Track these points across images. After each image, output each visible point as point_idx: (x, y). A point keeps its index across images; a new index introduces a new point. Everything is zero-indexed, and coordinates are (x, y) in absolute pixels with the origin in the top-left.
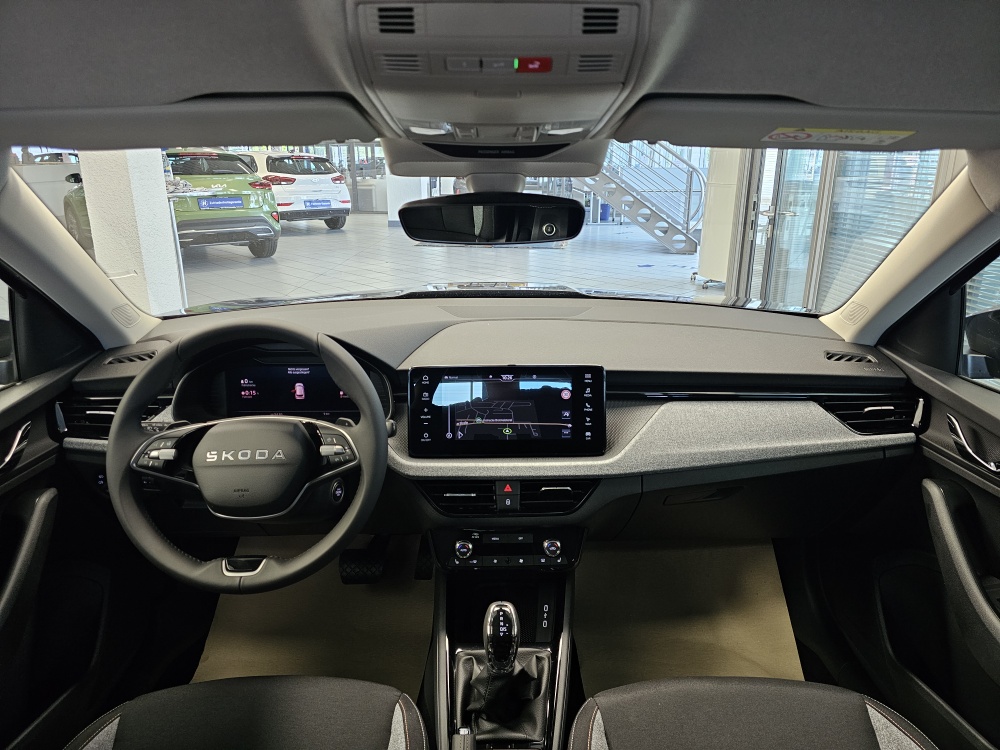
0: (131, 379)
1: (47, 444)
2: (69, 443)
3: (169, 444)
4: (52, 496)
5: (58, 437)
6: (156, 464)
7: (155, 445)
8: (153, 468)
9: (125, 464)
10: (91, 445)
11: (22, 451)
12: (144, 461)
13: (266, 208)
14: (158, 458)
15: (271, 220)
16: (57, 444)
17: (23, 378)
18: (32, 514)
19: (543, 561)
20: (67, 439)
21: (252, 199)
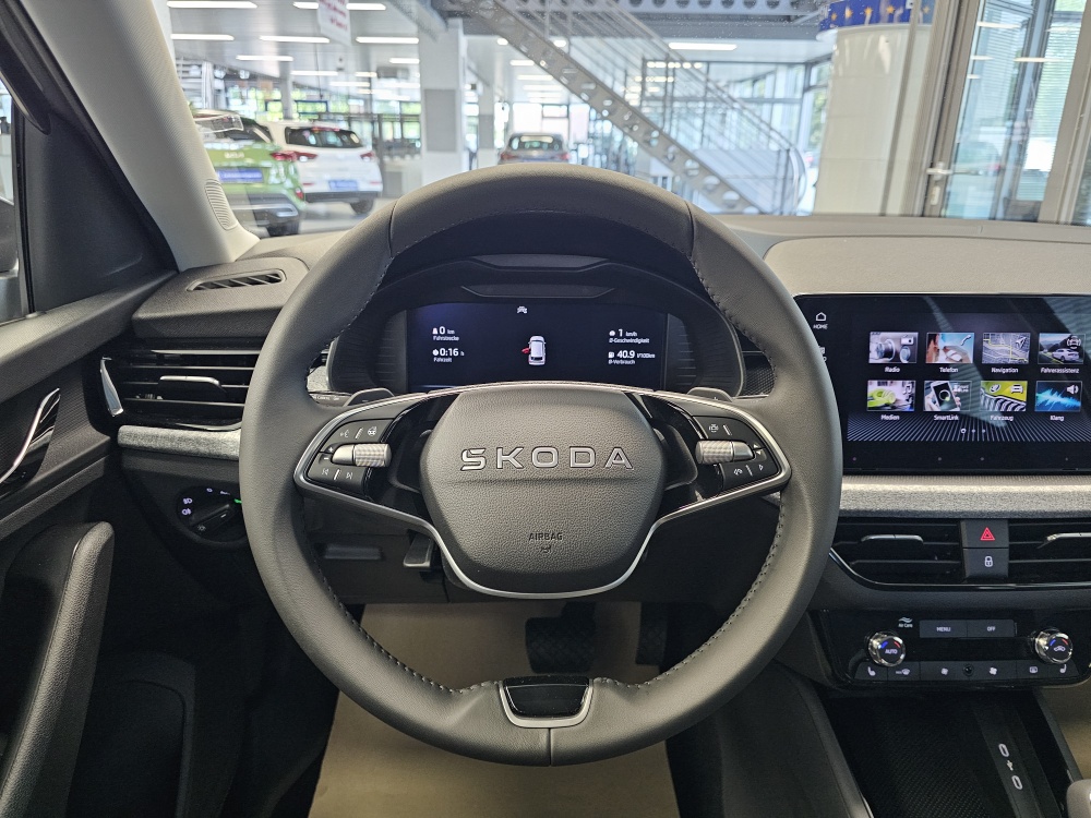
0: (273, 313)
1: (88, 437)
2: (130, 435)
3: (372, 432)
4: (104, 538)
5: (108, 425)
6: (349, 476)
7: (343, 434)
8: (341, 486)
9: (282, 479)
10: (172, 439)
11: (45, 447)
12: (322, 470)
13: (289, 184)
14: (352, 463)
15: (294, 199)
16: (108, 438)
17: (37, 306)
18: (67, 577)
19: (1033, 670)
20: (124, 429)
21: (273, 172)
